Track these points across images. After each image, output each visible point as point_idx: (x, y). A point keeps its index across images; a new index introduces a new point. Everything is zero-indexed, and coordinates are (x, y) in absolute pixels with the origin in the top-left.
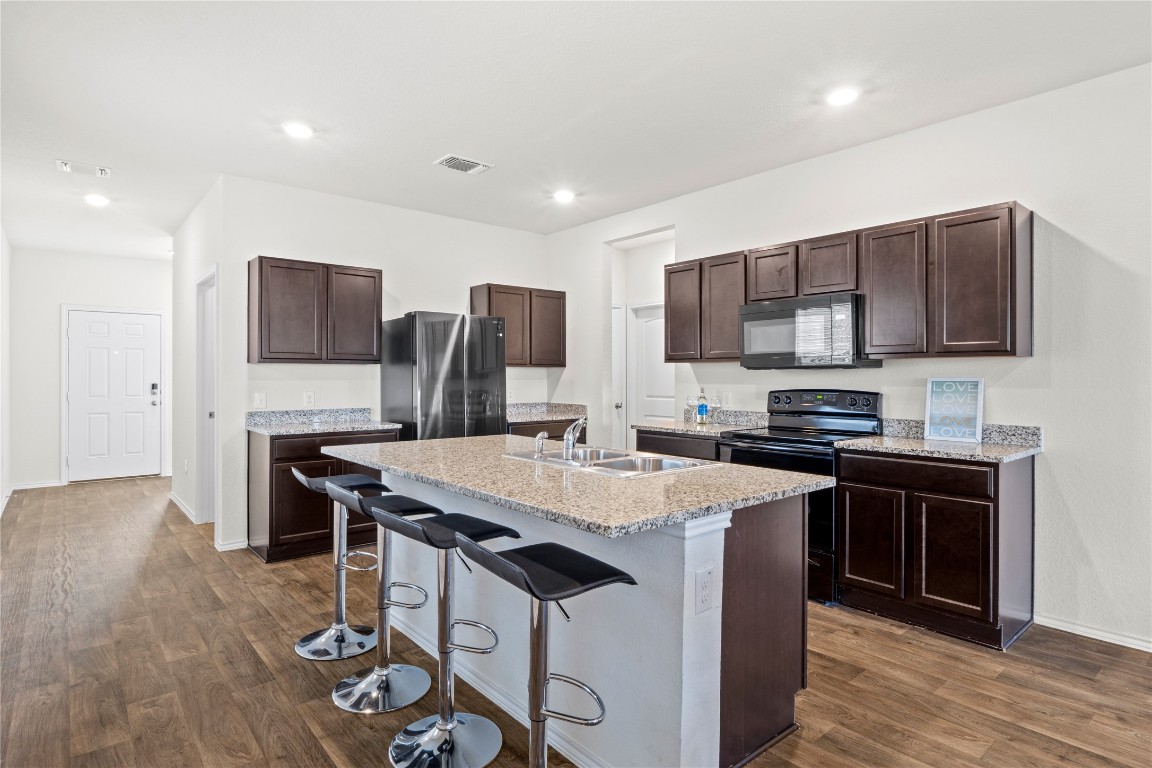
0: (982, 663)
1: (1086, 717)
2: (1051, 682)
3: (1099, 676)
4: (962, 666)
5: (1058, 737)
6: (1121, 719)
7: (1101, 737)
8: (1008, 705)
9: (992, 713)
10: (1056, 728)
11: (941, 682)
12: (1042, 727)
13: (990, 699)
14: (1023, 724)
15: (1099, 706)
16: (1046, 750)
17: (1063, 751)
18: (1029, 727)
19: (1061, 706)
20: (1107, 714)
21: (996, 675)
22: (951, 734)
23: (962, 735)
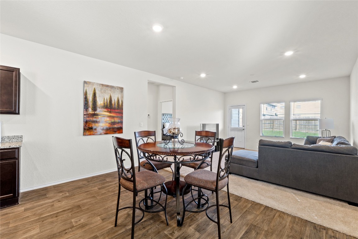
0: (16, 210)
1: (53, 205)
2: (39, 203)
3: (47, 196)
4: (11, 215)
5: (52, 213)
6: (59, 201)
7: (59, 207)
8: (34, 215)
9: (32, 220)
10: (49, 212)
11: (9, 223)
12: (46, 214)
13: (28, 217)
14: (42, 216)
15: (53, 202)
16: (52, 218)
17: (55, 215)
18: (44, 216)
19: (46, 207)
20: (56, 202)
21: (23, 210)
22: (27, 232)
23: (30, 230)
